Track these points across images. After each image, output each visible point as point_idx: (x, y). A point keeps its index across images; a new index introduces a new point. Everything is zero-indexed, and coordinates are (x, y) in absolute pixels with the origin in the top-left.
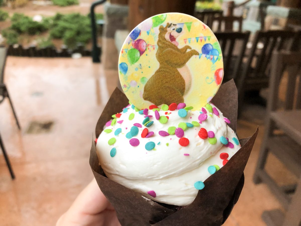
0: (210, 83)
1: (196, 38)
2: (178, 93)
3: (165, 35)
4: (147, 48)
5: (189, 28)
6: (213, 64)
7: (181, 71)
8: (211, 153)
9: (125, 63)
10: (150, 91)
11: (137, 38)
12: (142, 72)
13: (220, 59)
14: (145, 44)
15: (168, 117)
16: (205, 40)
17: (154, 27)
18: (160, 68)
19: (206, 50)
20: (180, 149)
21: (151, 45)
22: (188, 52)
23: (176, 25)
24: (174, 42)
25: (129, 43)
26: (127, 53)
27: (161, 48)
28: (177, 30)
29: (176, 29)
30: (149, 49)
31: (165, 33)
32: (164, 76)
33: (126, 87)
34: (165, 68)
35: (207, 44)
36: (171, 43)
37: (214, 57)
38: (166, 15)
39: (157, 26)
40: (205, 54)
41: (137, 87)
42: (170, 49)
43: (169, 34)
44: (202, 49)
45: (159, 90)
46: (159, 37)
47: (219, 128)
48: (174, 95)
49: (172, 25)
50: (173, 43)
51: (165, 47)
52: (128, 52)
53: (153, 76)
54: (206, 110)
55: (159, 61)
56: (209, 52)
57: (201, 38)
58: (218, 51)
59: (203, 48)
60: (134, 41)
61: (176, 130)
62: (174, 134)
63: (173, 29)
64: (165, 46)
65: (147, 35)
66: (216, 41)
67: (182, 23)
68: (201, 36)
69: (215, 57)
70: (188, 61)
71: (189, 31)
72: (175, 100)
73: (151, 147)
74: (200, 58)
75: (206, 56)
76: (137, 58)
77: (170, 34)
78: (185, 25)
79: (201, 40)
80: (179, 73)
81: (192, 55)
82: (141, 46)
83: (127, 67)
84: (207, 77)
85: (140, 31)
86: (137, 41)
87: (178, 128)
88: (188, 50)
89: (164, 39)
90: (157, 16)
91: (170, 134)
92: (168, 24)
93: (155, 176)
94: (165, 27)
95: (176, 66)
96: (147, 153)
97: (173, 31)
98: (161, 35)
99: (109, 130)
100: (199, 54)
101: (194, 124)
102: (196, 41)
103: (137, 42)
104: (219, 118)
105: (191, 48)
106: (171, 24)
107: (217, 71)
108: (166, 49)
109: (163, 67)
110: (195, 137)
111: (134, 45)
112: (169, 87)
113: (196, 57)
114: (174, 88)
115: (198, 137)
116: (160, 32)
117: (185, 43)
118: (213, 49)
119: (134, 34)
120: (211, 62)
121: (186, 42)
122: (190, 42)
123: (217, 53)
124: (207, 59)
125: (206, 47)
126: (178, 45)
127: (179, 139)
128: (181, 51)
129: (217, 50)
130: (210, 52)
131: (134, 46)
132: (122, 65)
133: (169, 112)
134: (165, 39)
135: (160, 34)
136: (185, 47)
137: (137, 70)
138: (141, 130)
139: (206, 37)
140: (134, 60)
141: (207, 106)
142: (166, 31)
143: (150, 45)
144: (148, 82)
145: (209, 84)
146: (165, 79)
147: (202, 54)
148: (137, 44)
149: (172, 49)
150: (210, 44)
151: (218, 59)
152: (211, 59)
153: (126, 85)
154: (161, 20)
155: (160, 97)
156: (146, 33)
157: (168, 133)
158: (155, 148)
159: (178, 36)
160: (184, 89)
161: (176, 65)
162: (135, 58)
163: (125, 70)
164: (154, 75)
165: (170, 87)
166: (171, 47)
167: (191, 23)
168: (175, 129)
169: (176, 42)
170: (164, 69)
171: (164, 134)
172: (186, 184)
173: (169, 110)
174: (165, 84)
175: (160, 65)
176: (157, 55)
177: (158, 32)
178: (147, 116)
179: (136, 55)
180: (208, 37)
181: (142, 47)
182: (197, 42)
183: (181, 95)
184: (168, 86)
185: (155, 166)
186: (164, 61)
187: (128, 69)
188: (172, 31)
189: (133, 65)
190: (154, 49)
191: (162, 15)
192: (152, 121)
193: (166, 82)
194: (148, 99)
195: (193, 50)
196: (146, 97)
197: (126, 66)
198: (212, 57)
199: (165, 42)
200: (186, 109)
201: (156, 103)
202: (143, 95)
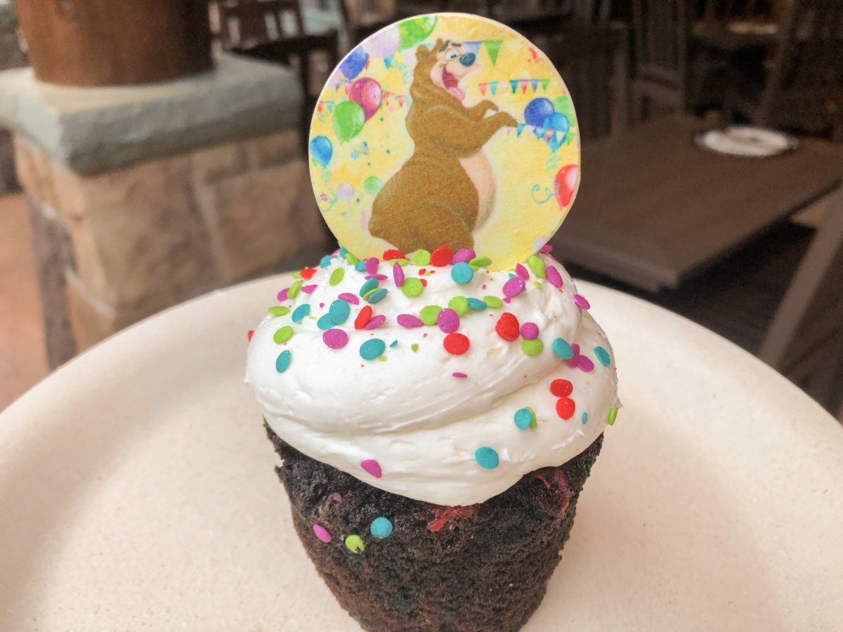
0: (543, 202)
1: (512, 81)
2: (459, 224)
3: (429, 71)
4: (384, 102)
5: (494, 54)
6: (553, 151)
7: (470, 165)
8: (525, 377)
9: (326, 138)
10: (387, 213)
11: (358, 74)
12: (369, 164)
13: (572, 140)
14: (377, 92)
15: (424, 283)
16: (535, 88)
17: (404, 47)
18: (415, 155)
19: (536, 114)
20: (446, 360)
21: (393, 94)
22: (490, 118)
23: (459, 45)
24: (454, 89)
25: (337, 87)
26: (331, 111)
27: (419, 105)
28: (463, 59)
29: (460, 57)
30: (387, 104)
31: (432, 66)
32: (424, 176)
33: (325, 199)
34: (428, 156)
35: (538, 99)
36: (445, 92)
37: (555, 133)
38: (434, 18)
39: (410, 46)
40: (532, 125)
41: (353, 200)
42: (441, 107)
43: (442, 68)
44: (525, 112)
45: (410, 211)
46: (415, 75)
47: (555, 317)
48: (449, 228)
49: (450, 46)
50: (451, 91)
51: (430, 103)
52: (334, 108)
53: (396, 175)
54: (527, 272)
55: (412, 137)
56: (542, 121)
57: (524, 83)
58: (566, 118)
59: (528, 110)
60: (350, 83)
61: (440, 314)
62: (436, 324)
63: (453, 55)
64: (431, 98)
65: (385, 67)
66: (564, 93)
67: (475, 40)
68: (524, 78)
69: (560, 135)
70: (487, 141)
71: (494, 62)
72: (450, 241)
73: (373, 351)
74: (519, 134)
75: (535, 131)
76: (356, 126)
77: (445, 69)
78: (483, 46)
79: (524, 89)
80: (463, 171)
81: (498, 127)
82: (367, 96)
83: (332, 149)
84: (536, 186)
85: (367, 56)
86: (360, 81)
87: (445, 309)
88: (490, 113)
89: (428, 80)
90: (413, 21)
91: (425, 323)
92: (439, 41)
93: (379, 424)
94: (430, 48)
95: (457, 151)
96: (362, 366)
97: (451, 60)
98: (422, 69)
99: (283, 308)
100: (516, 123)
101: (489, 303)
102: (510, 89)
103: (357, 86)
104: (559, 293)
105: (495, 108)
106: (448, 42)
107: (563, 172)
108: (433, 106)
109: (423, 154)
110: (487, 334)
111: (350, 91)
112: (437, 207)
113: (508, 132)
114: (450, 209)
115: (495, 334)
116: (419, 63)
117: (480, 93)
118: (554, 114)
119: (351, 64)
120: (545, 147)
121: (483, 92)
122: (494, 91)
123: (565, 125)
124: (538, 138)
125: (537, 105)
126: (464, 98)
127: (445, 335)
128: (470, 113)
129: (564, 116)
130: (547, 121)
131: (350, 95)
132: (318, 143)
133: (429, 268)
134: (430, 81)
135: (417, 67)
136: (480, 103)
137: (355, 159)
138: (355, 311)
139: (537, 80)
140: (349, 132)
141: (533, 260)
142: (435, 60)
143: (390, 95)
144: (383, 189)
145: (540, 203)
146: (427, 186)
147: (524, 125)
148: (357, 89)
149: (448, 109)
150: (546, 99)
151: (566, 141)
152: (549, 139)
153: (326, 195)
154: (422, 30)
155: (412, 231)
156: (383, 63)
157: (419, 321)
158: (385, 354)
159: (463, 76)
160: (475, 213)
161: (456, 149)
162: (352, 126)
163: (326, 156)
164: (399, 172)
165: (438, 205)
166: (446, 102)
167: (499, 42)
168: (438, 312)
169: (459, 90)
170: (426, 159)
171: (409, 322)
172: (456, 449)
173: (430, 264)
174: (425, 197)
175: (415, 149)
176: (409, 121)
177: (414, 61)
178: (374, 275)
179: (355, 120)
180: (542, 80)
181: (371, 99)
182: (514, 91)
183: (466, 229)
184: (434, 203)
185: (382, 398)
186: (425, 138)
187: (334, 154)
188: (448, 61)
189: (345, 143)
190: (401, 104)
191: (426, 19)
192: (384, 288)
193: (428, 193)
194: (381, 235)
195: (503, 113)
196: (376, 229)
197: (329, 146)
198: (550, 133)
199: (430, 87)
200: (473, 264)
201: (400, 247)
202: (370, 222)
